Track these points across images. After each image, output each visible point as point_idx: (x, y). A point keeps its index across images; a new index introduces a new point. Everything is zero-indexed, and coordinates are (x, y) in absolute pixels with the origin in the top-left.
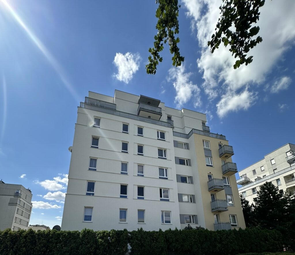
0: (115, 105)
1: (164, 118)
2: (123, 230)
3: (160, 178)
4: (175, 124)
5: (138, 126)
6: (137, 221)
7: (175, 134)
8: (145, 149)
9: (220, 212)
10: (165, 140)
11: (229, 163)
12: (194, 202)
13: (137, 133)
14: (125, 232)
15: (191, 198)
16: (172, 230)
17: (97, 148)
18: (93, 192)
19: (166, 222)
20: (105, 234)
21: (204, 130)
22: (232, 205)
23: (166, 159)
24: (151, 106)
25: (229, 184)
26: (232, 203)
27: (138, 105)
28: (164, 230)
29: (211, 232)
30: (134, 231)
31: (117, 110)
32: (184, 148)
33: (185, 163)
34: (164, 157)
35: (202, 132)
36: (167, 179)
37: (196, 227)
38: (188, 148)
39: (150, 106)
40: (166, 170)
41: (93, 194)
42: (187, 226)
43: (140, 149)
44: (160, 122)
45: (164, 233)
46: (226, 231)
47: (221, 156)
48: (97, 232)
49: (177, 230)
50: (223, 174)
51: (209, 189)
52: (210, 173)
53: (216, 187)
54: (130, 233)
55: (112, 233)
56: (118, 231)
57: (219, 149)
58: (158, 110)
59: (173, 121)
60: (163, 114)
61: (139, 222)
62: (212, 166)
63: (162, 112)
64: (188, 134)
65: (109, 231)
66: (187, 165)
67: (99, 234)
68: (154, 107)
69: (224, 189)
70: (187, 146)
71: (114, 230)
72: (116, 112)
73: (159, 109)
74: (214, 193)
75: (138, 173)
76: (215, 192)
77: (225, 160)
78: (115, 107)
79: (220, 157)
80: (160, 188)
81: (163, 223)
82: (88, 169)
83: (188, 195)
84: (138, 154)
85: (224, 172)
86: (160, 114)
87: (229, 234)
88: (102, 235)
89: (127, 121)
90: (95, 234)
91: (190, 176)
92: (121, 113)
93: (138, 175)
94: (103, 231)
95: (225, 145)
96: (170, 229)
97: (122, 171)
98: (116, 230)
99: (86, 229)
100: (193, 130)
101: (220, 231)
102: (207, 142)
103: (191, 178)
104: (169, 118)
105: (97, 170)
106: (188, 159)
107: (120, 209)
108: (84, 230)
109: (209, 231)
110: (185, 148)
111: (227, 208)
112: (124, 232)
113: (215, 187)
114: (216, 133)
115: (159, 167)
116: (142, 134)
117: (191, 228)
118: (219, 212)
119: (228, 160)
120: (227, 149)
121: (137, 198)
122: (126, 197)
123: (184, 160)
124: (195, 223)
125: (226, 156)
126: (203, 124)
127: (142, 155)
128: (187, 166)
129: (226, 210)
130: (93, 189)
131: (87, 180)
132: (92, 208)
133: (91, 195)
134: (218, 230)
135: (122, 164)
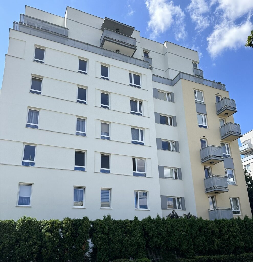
0: (67, 30)
1: (139, 54)
2: (82, 218)
3: (133, 143)
4: (155, 64)
5: (101, 63)
6: (100, 205)
7: (155, 78)
8: (111, 100)
9: (218, 193)
10: (140, 88)
11: (230, 124)
12: (181, 178)
13: (99, 75)
14: (85, 221)
15: (176, 173)
16: (152, 218)
17: (40, 93)
18: (33, 160)
19: (142, 207)
20: (56, 225)
21: (196, 75)
22: (233, 184)
23: (141, 115)
24: (121, 36)
25: (229, 153)
26: (234, 180)
27: (101, 32)
28: (140, 219)
29: (207, 222)
30: (98, 220)
31: (69, 37)
32: (167, 100)
33: (168, 122)
34: (139, 113)
35: (193, 77)
36: (143, 144)
37: (184, 215)
38: (173, 100)
39: (118, 34)
40: (142, 131)
41: (33, 164)
42: (172, 213)
43: (105, 99)
44: (134, 60)
45: (141, 223)
46: (228, 220)
47: (219, 112)
48: (43, 222)
49: (158, 218)
50: (222, 139)
51: (202, 160)
52: (204, 137)
53: (212, 158)
54: (92, 223)
55: (66, 223)
56: (74, 219)
57: (216, 104)
58: (130, 42)
59: (152, 59)
60: (138, 48)
61: (102, 206)
62: (206, 127)
63: (137, 45)
64: (172, 79)
65: (61, 220)
66: (171, 125)
67: (45, 226)
68: (125, 37)
69: (222, 161)
70: (171, 97)
71: (69, 219)
72: (67, 40)
73: (133, 39)
74: (209, 166)
75: (102, 134)
76: (211, 165)
77: (225, 119)
78: (67, 33)
79: (218, 115)
80: (133, 157)
81: (137, 207)
82: (25, 125)
83: (171, 169)
84: (102, 106)
85: (222, 137)
86: (134, 48)
87: (231, 225)
88: (50, 226)
89: (85, 55)
90: (40, 224)
91: (175, 141)
92: (76, 42)
93: (102, 137)
94: (52, 220)
95: (225, 98)
96: (150, 217)
97: (77, 130)
98: (72, 219)
99: (26, 217)
100: (181, 73)
101: (219, 221)
102: (200, 92)
103: (176, 143)
104: (146, 54)
105: (39, 128)
106: (173, 117)
107: (75, 187)
108: (23, 218)
109: (204, 220)
110: (169, 100)
111: (227, 188)
112: (83, 222)
113: (210, 157)
114: (213, 81)
115: (132, 126)
116: (108, 77)
117: (177, 216)
118: (215, 193)
119: (228, 120)
120: (228, 103)
121: (100, 172)
122: (83, 169)
123: (168, 117)
124: (181, 209)
125: (226, 114)
126: (195, 65)
127: (108, 108)
128: (171, 127)
129: (225, 190)
130: (33, 156)
131: (24, 143)
132: (31, 185)
133: (30, 166)
134: (216, 219)
135: (77, 120)
